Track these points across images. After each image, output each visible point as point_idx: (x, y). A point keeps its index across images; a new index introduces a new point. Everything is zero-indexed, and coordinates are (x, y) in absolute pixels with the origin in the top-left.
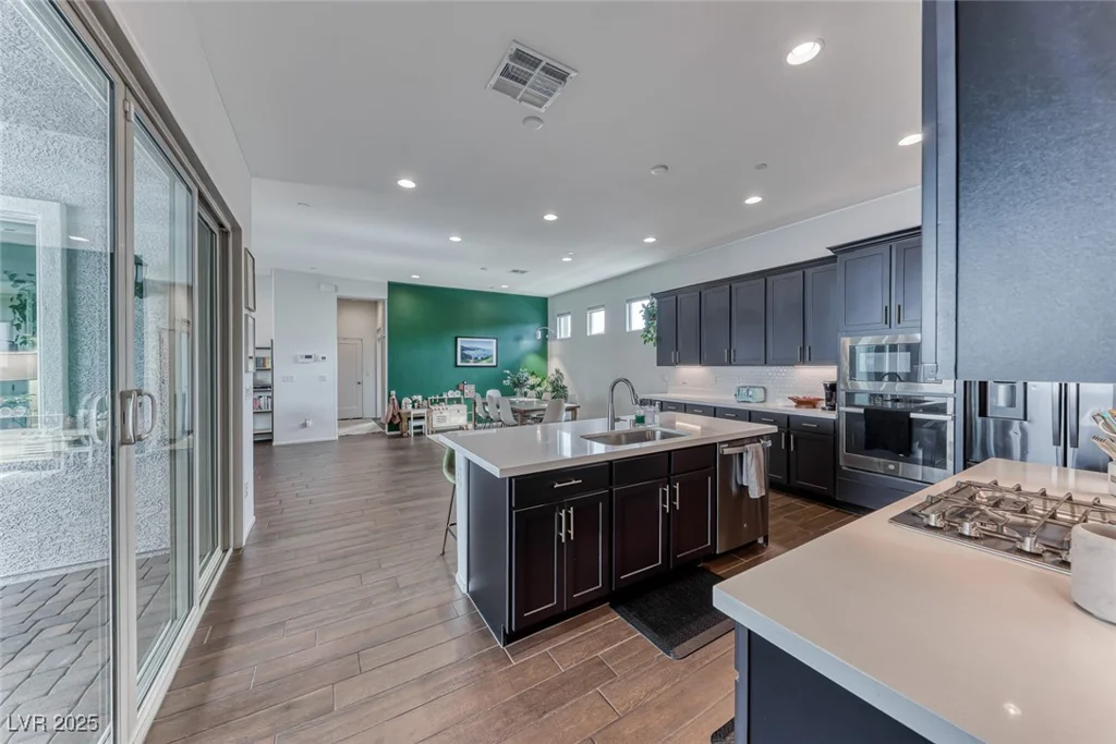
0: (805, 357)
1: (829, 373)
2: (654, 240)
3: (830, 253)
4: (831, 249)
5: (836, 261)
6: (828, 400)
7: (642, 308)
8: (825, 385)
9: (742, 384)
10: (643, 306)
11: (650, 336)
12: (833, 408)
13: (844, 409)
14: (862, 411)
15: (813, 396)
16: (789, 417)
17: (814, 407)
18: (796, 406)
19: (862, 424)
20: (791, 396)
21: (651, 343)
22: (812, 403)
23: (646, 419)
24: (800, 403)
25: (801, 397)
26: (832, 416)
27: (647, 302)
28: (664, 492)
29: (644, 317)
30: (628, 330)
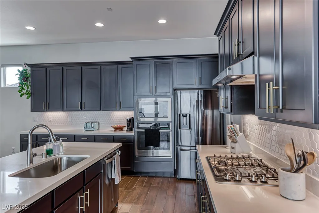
0: (119, 107)
1: (129, 114)
2: (34, 29)
3: (131, 60)
4: (131, 58)
5: (132, 64)
6: (128, 126)
7: (18, 73)
8: (127, 119)
9: (87, 121)
10: (19, 71)
11: (24, 91)
12: (131, 130)
13: (137, 130)
14: (144, 130)
15: (122, 125)
16: (114, 136)
17: (122, 130)
18: (115, 131)
19: (143, 137)
20: (112, 125)
21: (25, 96)
22: (120, 129)
23: (54, 151)
24: (116, 129)
25: (116, 126)
26: (132, 134)
27: (21, 69)
28: (82, 198)
29: (20, 79)
30: (2, 86)
